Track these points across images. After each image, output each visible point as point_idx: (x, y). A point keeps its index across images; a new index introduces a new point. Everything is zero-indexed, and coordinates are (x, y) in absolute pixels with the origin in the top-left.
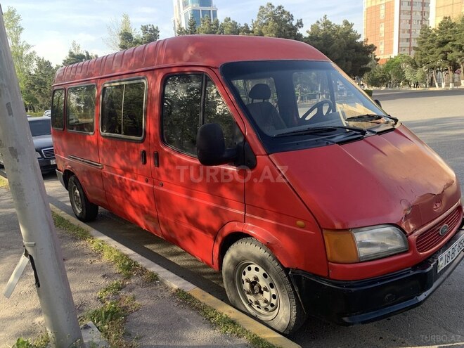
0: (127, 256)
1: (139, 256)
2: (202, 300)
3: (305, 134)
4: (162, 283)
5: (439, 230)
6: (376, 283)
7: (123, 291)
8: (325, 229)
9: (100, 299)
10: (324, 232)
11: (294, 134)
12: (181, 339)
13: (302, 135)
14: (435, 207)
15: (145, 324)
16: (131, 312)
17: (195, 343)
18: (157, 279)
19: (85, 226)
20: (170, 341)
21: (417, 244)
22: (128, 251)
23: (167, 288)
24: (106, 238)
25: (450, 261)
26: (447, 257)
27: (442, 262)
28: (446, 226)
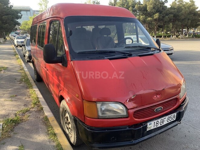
0: (38, 98)
1: (43, 100)
2: (50, 122)
3: (96, 53)
4: (43, 112)
5: (154, 109)
6: (105, 130)
7: (28, 112)
8: (85, 100)
9: (16, 115)
10: (84, 101)
11: (89, 52)
12: (31, 138)
13: (95, 53)
14: (155, 97)
15: (23, 128)
16: (23, 122)
17: (35, 140)
18: (43, 110)
19: (33, 84)
20: (26, 137)
21: (134, 115)
22: (40, 96)
23: (44, 114)
24: (37, 90)
25: (159, 126)
26: (155, 124)
27: (151, 126)
28: (160, 108)
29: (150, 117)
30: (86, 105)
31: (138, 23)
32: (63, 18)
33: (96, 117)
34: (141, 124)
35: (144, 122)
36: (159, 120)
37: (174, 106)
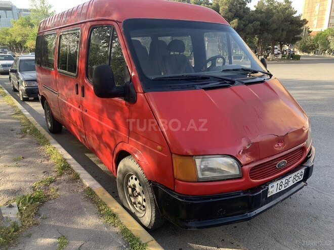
0: (65, 160)
1: (74, 161)
2: (100, 197)
3: (181, 80)
4: (81, 181)
5: (276, 164)
6: (210, 199)
7: (53, 184)
8: (175, 154)
9: (34, 188)
10: (173, 155)
11: (170, 79)
12: (73, 223)
13: (178, 80)
14: (276, 146)
15: (55, 209)
16: (50, 199)
17: (82, 227)
18: (79, 178)
19: (49, 136)
20: (65, 223)
21: (250, 173)
22: (68, 156)
23: (83, 185)
24: (58, 146)
25: (283, 189)
26: (279, 186)
27: (273, 189)
28: (284, 162)
29: (270, 176)
30: (177, 161)
31: (233, 32)
32: (120, 22)
33: (194, 180)
34: (259, 187)
35: (263, 185)
36: (284, 180)
37: (299, 159)
